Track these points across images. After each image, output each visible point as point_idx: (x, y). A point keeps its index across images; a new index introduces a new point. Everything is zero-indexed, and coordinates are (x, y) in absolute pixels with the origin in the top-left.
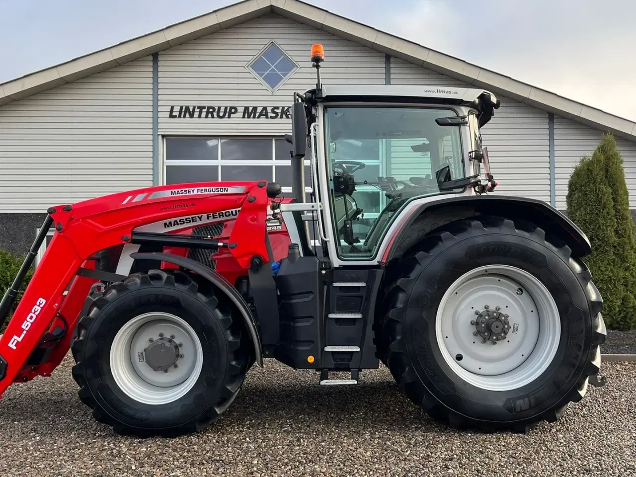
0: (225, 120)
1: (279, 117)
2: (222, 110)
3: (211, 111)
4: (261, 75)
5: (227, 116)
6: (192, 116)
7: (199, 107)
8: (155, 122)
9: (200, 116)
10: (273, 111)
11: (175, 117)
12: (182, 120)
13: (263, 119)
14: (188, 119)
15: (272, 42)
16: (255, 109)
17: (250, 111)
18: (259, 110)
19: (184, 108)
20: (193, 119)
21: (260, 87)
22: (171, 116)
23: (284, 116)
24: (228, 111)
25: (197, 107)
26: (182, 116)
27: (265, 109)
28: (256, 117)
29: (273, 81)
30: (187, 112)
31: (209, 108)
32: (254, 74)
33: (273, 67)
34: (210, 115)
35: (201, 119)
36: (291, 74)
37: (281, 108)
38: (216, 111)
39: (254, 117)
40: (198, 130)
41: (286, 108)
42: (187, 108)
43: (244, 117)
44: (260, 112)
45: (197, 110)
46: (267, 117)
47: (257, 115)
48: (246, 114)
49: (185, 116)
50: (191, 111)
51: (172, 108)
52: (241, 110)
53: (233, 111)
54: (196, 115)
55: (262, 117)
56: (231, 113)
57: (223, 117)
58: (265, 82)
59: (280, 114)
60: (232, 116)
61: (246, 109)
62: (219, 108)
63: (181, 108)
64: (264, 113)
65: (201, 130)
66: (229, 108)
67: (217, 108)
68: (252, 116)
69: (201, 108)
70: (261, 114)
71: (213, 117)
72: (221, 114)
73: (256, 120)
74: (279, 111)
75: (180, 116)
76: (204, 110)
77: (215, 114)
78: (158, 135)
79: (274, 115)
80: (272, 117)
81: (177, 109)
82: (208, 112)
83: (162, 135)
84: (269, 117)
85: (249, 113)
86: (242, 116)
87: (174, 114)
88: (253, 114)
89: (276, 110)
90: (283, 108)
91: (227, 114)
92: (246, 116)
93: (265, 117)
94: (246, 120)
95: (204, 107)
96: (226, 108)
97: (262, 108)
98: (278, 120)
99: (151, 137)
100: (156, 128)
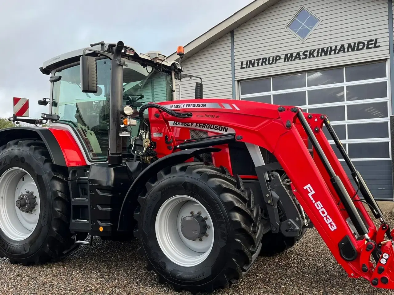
0: (273, 65)
1: (308, 57)
2: (271, 59)
3: (265, 61)
4: (295, 31)
5: (274, 62)
6: (253, 66)
7: (257, 60)
8: (233, 73)
9: (258, 65)
10: (304, 54)
11: (244, 68)
12: (248, 69)
13: (297, 61)
14: (251, 68)
15: (302, 8)
16: (292, 54)
17: (289, 57)
18: (294, 55)
19: (249, 61)
20: (254, 68)
21: (295, 39)
22: (242, 68)
23: (311, 56)
24: (275, 59)
25: (256, 60)
26: (248, 67)
27: (298, 53)
28: (293, 60)
29: (303, 33)
30: (251, 64)
31: (263, 59)
32: (291, 31)
33: (303, 24)
34: (264, 64)
35: (259, 67)
36: (316, 27)
37: (309, 51)
38: (268, 60)
39: (291, 60)
40: (257, 74)
41: (312, 51)
42: (251, 61)
43: (285, 61)
44: (295, 56)
45: (256, 62)
46: (300, 59)
47: (293, 58)
48: (286, 59)
49: (249, 67)
50: (253, 62)
51: (242, 62)
52: (283, 57)
53: (278, 58)
54: (256, 65)
55: (296, 59)
56: (276, 60)
57: (272, 63)
58: (298, 35)
59: (308, 55)
60: (277, 62)
61: (286, 55)
62: (269, 58)
63: (247, 62)
64: (298, 56)
65: (259, 74)
66: (275, 57)
67: (268, 58)
68: (290, 60)
69: (258, 60)
70: (296, 57)
71: (266, 64)
72: (271, 62)
73: (293, 62)
74: (308, 53)
75: (246, 67)
76: (261, 61)
77: (267, 62)
78: (235, 81)
79: (304, 57)
80: (303, 59)
81: (245, 63)
82: (262, 62)
83: (237, 80)
84: (301, 58)
85: (288, 58)
86: (283, 61)
87: (243, 66)
88: (290, 59)
89: (306, 53)
90: (311, 51)
91: (274, 61)
92: (286, 61)
93: (298, 59)
94: (287, 63)
95: (260, 59)
96: (273, 57)
97: (296, 53)
98: (307, 60)
99: (231, 82)
100: (233, 77)
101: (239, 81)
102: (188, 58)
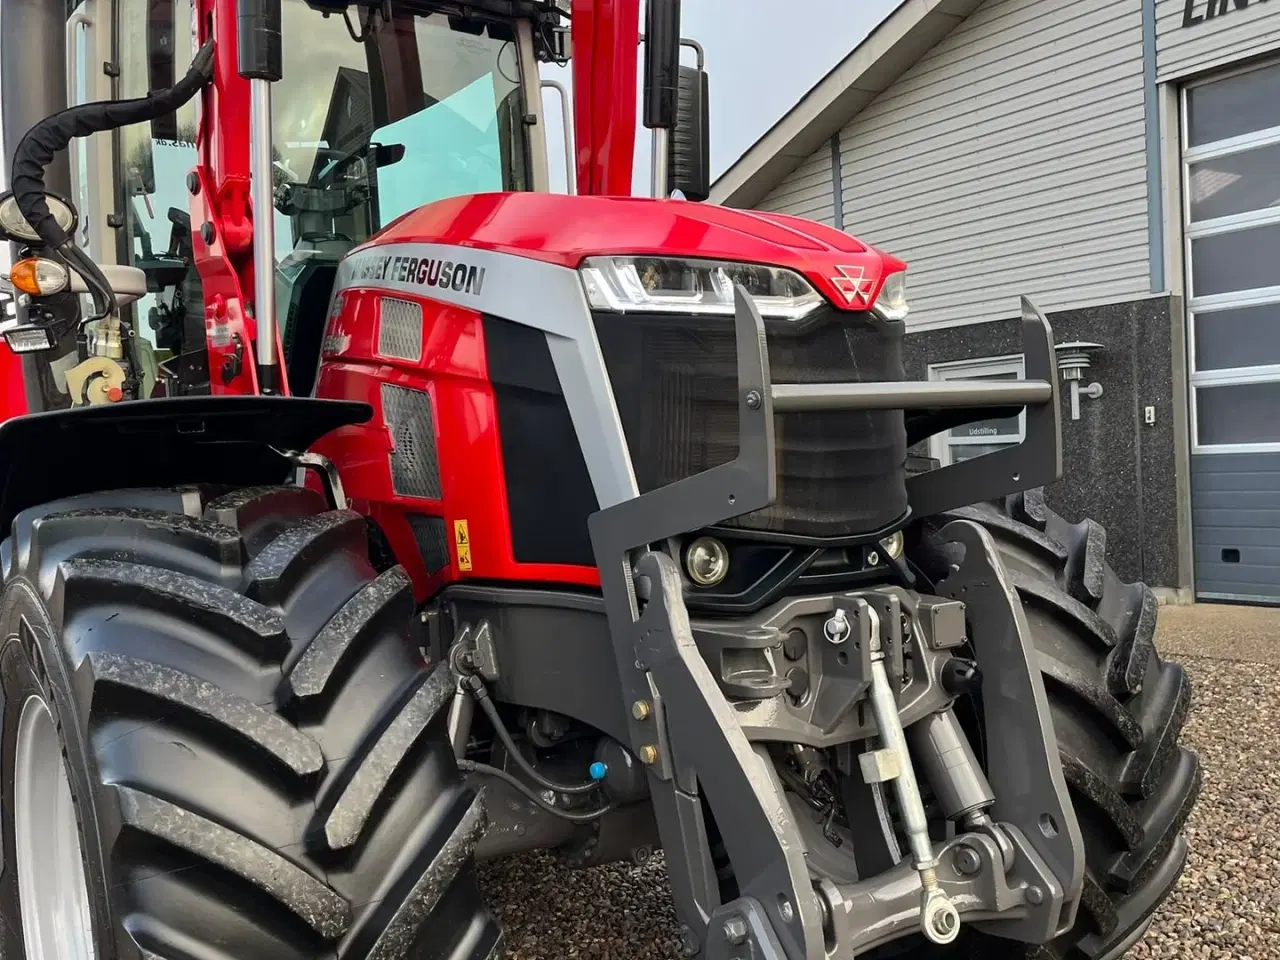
6: (1243, 5)
8: (1151, 53)
11: (1199, 20)
12: (1219, 23)
14: (1232, 16)
20: (1247, 10)
22: (1189, 22)
26: (1217, 12)
40: (1263, 40)
49: (1223, 11)
75: (1210, 15)
78: (1157, 85)
83: (1168, 82)
87: (1195, 14)
99: (1140, 97)
100: (1151, 68)
101: (1177, 85)
102: (964, 19)
